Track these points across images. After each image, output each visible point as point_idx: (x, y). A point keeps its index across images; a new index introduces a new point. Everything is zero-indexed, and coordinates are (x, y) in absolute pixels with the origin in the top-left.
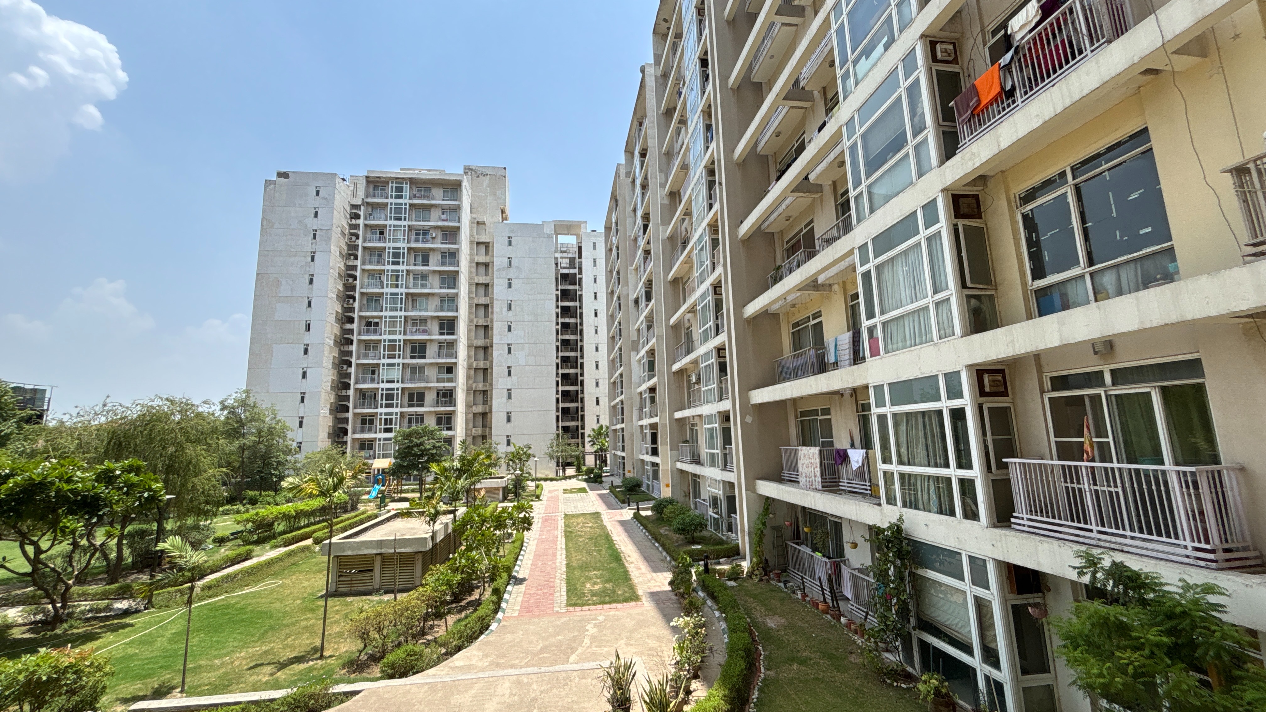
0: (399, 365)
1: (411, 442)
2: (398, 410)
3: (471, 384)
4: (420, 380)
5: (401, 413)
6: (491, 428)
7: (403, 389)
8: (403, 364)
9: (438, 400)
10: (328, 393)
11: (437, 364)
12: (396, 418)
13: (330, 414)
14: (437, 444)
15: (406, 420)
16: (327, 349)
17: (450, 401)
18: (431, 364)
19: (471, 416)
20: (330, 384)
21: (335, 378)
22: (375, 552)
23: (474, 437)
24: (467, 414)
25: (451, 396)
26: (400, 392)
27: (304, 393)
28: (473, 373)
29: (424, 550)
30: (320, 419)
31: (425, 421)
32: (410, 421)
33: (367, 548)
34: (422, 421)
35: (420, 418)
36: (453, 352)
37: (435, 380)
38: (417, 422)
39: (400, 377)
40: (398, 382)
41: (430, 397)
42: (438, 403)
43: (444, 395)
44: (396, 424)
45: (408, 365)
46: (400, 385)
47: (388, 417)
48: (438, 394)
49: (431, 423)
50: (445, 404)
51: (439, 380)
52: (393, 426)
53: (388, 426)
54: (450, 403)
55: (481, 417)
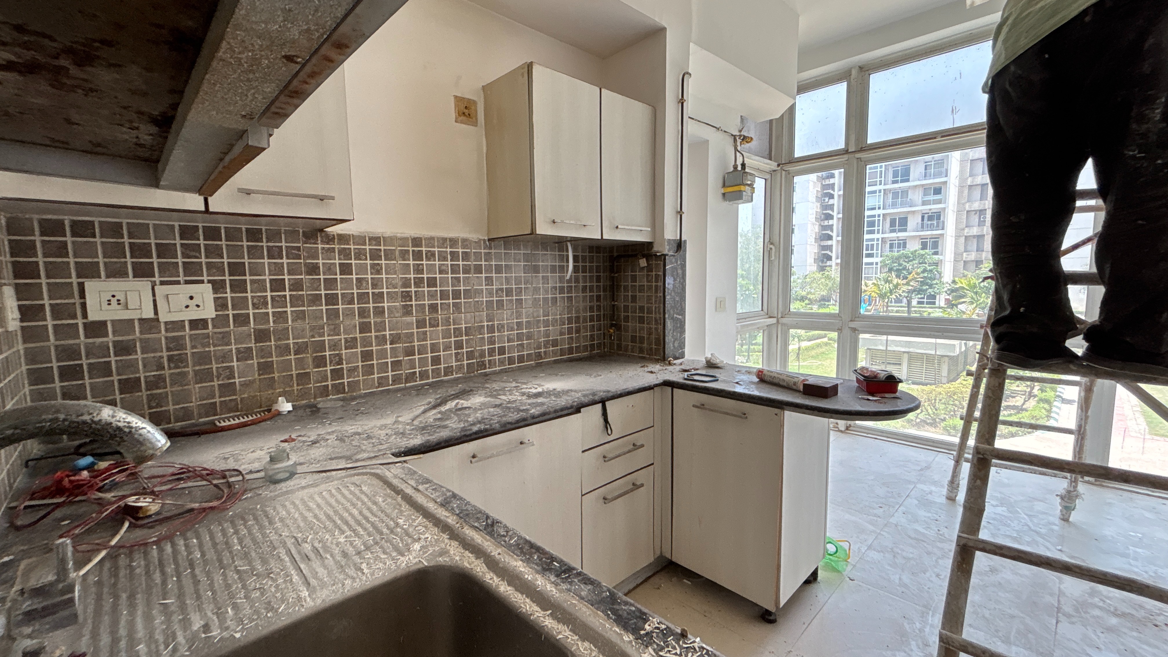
0: (880, 191)
1: (900, 265)
2: (880, 236)
3: (964, 204)
4: (903, 205)
5: (882, 238)
7: (884, 215)
8: (884, 190)
10: (813, 224)
11: (923, 185)
12: (877, 244)
13: (815, 242)
14: (929, 268)
15: (888, 246)
16: (811, 184)
17: (938, 224)
18: (916, 186)
19: (962, 240)
20: (814, 216)
21: (819, 210)
22: (903, 350)
23: (964, 261)
24: (957, 237)
25: (939, 218)
26: (881, 218)
29: (952, 354)
30: (808, 246)
33: (896, 346)
34: (905, 246)
35: (903, 244)
36: (944, 170)
37: (920, 202)
38: (899, 247)
39: (882, 203)
40: (879, 208)
41: (913, 222)
42: (922, 227)
43: (930, 218)
45: (890, 190)
46: (881, 212)
47: (870, 243)
48: (923, 217)
49: (914, 246)
50: (931, 228)
51: (924, 203)
52: (875, 252)
53: (870, 252)
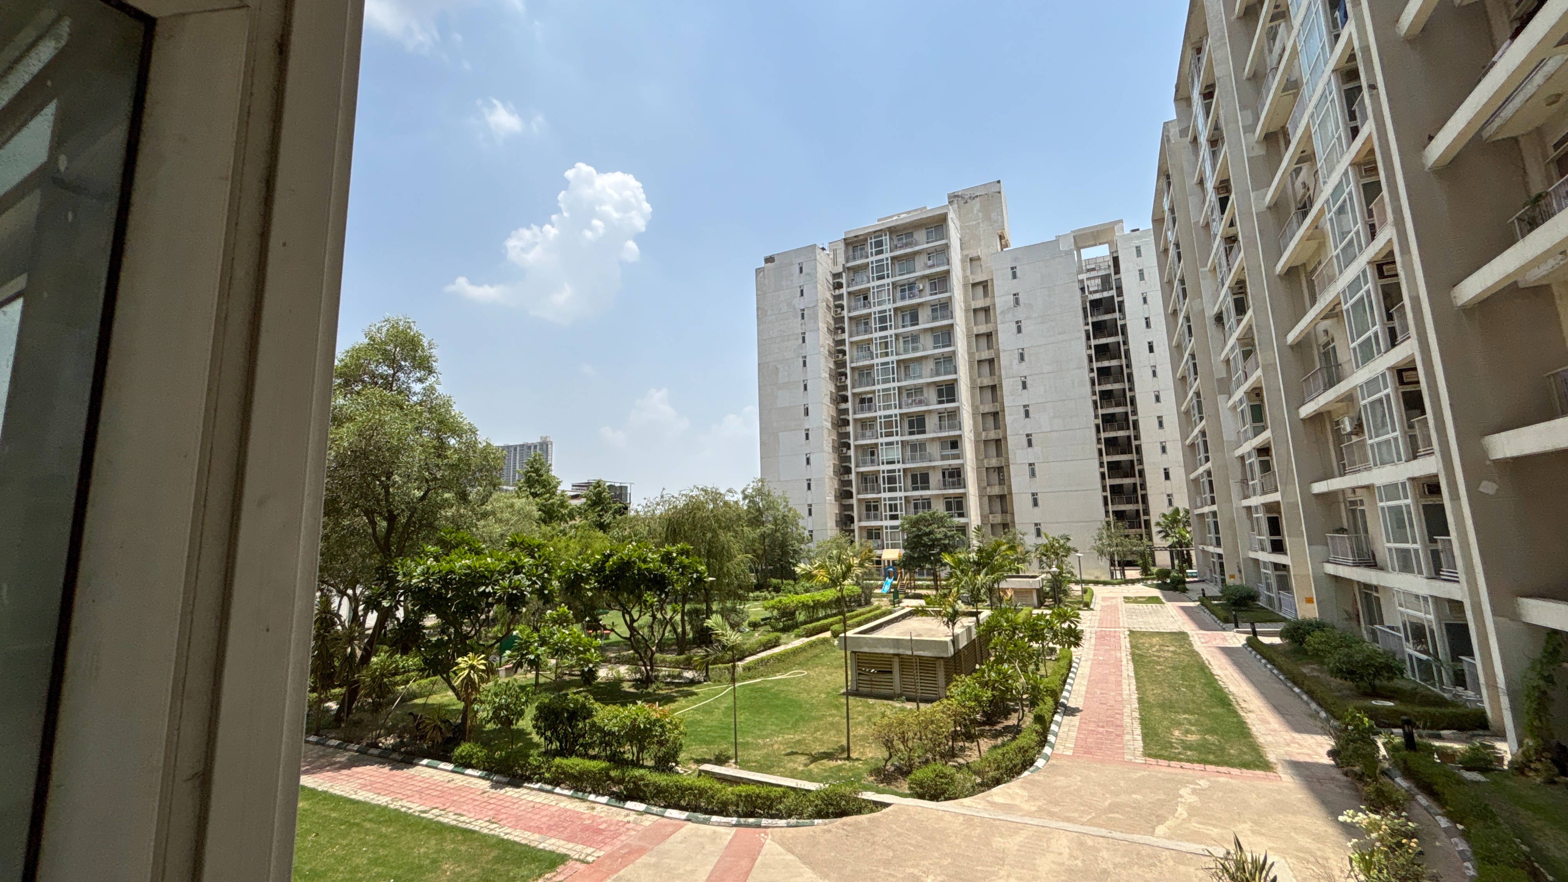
0: (897, 443)
1: (920, 530)
2: (902, 494)
3: (982, 460)
4: (922, 459)
5: (906, 497)
6: (1013, 514)
7: (904, 470)
8: (902, 442)
9: (944, 481)
10: (832, 479)
11: (939, 438)
12: (901, 504)
13: (836, 500)
14: (949, 534)
15: (912, 506)
16: (826, 431)
17: (959, 481)
18: (933, 439)
19: (986, 499)
20: (832, 469)
21: (837, 462)
22: (892, 651)
23: (992, 525)
24: (981, 497)
25: (959, 475)
26: (902, 473)
27: (810, 480)
28: (982, 446)
29: (945, 655)
30: (827, 506)
31: (933, 506)
32: (916, 506)
33: (883, 647)
34: (929, 507)
35: (927, 503)
36: (956, 422)
37: (939, 457)
38: (924, 508)
39: (900, 456)
40: (899, 462)
41: (935, 478)
42: (944, 485)
43: (951, 475)
44: (901, 511)
45: (908, 442)
46: (901, 466)
47: (893, 502)
48: (944, 474)
49: (939, 508)
50: (954, 485)
51: (943, 458)
52: (899, 513)
53: (894, 513)
54: (959, 484)
55: (999, 500)
